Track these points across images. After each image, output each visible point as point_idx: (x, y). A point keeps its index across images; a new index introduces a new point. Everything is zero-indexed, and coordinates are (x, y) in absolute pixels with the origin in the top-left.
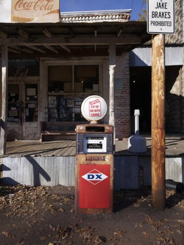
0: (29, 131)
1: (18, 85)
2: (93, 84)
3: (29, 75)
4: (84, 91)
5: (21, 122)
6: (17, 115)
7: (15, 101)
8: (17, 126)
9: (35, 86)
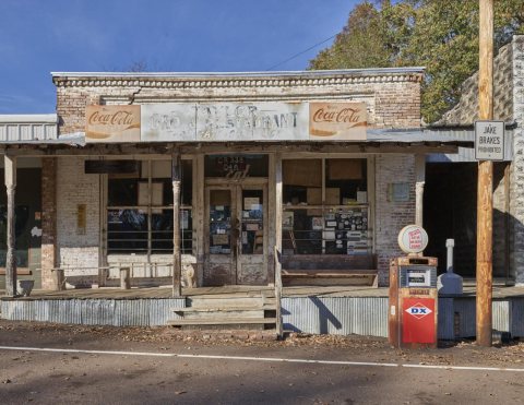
0: (247, 270)
1: (229, 191)
2: (356, 191)
3: (251, 174)
4: (341, 204)
5: (235, 255)
6: (227, 242)
7: (224, 220)
8: (228, 262)
9: (257, 194)
